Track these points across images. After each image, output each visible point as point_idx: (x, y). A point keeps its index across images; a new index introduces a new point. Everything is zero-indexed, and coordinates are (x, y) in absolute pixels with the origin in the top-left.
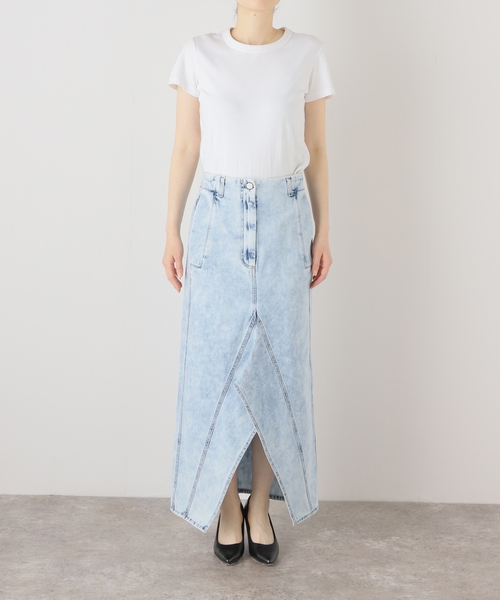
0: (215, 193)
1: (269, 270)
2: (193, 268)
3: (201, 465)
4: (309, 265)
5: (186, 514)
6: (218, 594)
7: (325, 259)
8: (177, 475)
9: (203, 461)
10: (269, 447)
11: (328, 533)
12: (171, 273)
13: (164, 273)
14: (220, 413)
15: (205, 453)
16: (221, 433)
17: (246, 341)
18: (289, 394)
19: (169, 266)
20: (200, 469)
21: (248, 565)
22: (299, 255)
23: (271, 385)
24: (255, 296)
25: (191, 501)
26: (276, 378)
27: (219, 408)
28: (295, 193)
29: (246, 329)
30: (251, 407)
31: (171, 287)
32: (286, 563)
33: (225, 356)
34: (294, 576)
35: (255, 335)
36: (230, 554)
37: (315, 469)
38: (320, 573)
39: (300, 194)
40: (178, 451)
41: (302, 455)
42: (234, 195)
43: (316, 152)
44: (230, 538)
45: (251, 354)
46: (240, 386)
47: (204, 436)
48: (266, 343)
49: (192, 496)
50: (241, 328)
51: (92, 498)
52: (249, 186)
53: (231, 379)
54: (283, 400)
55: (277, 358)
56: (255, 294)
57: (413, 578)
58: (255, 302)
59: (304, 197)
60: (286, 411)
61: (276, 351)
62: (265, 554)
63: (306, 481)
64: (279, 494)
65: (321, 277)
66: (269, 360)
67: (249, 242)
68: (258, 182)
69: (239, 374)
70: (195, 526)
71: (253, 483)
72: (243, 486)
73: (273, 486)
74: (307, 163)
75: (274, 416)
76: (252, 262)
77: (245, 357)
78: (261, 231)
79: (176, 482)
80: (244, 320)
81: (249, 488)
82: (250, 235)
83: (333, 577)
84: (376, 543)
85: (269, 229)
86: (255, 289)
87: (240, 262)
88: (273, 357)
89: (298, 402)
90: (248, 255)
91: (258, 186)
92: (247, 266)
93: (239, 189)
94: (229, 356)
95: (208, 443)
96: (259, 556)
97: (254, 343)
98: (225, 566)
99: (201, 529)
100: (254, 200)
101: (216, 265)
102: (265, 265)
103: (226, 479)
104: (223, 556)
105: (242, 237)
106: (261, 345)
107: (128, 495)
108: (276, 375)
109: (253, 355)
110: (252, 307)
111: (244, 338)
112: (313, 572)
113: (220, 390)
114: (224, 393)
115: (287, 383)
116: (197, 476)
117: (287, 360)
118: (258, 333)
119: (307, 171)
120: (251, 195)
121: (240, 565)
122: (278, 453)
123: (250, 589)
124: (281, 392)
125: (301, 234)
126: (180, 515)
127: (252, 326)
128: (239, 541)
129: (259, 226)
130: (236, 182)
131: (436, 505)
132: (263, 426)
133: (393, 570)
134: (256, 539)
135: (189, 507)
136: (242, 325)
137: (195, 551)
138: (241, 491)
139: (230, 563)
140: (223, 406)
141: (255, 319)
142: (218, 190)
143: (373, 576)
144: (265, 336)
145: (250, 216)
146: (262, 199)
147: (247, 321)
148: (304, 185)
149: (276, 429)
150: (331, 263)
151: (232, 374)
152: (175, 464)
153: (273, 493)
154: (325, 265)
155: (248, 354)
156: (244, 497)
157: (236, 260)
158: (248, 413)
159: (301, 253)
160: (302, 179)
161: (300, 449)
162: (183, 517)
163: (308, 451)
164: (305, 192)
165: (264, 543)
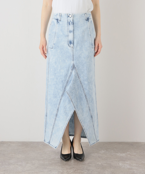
0: (57, 20)
1: (78, 48)
2: (50, 49)
3: (54, 124)
4: (94, 47)
5: (49, 143)
6: (61, 171)
7: (99, 45)
8: (46, 128)
9: (55, 122)
10: (80, 116)
11: (103, 151)
12: (42, 52)
13: (39, 52)
14: (61, 103)
15: (55, 119)
16: (61, 111)
17: (70, 76)
18: (87, 96)
19: (41, 49)
20: (54, 125)
21: (73, 161)
22: (90, 43)
23: (80, 92)
24: (73, 58)
25: (51, 138)
26: (82, 90)
27: (60, 101)
28: (88, 19)
29: (70, 71)
30: (72, 100)
31: (42, 57)
32: (87, 161)
33: (62, 81)
34: (90, 165)
35: (74, 73)
36: (66, 158)
37: (98, 125)
38: (100, 164)
39: (90, 20)
40: (46, 119)
41: (92, 119)
42: (65, 20)
43: (96, 5)
44: (66, 152)
45: (72, 80)
46: (68, 92)
47: (55, 112)
48: (78, 76)
49: (51, 136)
50: (68, 71)
51: (17, 142)
52: (70, 16)
53: (65, 91)
54: (85, 98)
55: (82, 82)
56: (73, 57)
57: (136, 165)
58: (73, 60)
59: (91, 21)
60: (86, 102)
61: (81, 79)
62: (79, 157)
63: (94, 129)
64: (85, 136)
65: (98, 52)
66: (79, 82)
67: (71, 38)
68: (74, 15)
69: (68, 88)
70: (53, 147)
71: (75, 132)
72: (71, 134)
73: (82, 133)
74: (92, 9)
75: (81, 104)
76: (72, 45)
77: (70, 82)
78: (75, 33)
79: (45, 131)
80: (69, 67)
81: (73, 134)
82: (71, 35)
83: (105, 165)
84: (121, 154)
85: (78, 33)
86: (73, 55)
87: (68, 45)
88: (80, 82)
89: (90, 99)
90: (70, 42)
91: (74, 16)
92: (70, 47)
93: (67, 17)
94: (64, 81)
95: (57, 115)
96: (77, 158)
97: (73, 76)
98: (64, 162)
99: (55, 148)
100: (72, 21)
101: (58, 47)
102: (77, 46)
103: (64, 128)
104: (63, 158)
105: (68, 36)
106: (76, 77)
107: (30, 141)
108: (82, 88)
109: (73, 80)
110: (72, 62)
111: (69, 74)
112: (98, 163)
113: (61, 94)
114: (62, 96)
115: (86, 91)
116: (53, 128)
117: (86, 83)
118: (75, 72)
119: (92, 13)
120: (71, 19)
121: (70, 161)
122: (83, 118)
123: (73, 169)
124: (84, 95)
125: (90, 35)
126: (47, 143)
127: (72, 70)
128: (70, 153)
129: (75, 31)
130: (65, 15)
131: (143, 143)
132: (77, 107)
133: (128, 162)
134: (76, 152)
135: (50, 140)
136: (69, 69)
137: (53, 157)
138: (70, 135)
139: (66, 160)
140: (62, 101)
141: (74, 67)
142: (58, 19)
143: (121, 164)
144: (77, 73)
145: (71, 27)
146: (75, 21)
147: (70, 68)
148: (91, 17)
149: (82, 109)
150: (102, 47)
151: (65, 88)
152: (45, 124)
153: (82, 136)
154: (100, 47)
155: (71, 80)
156: (71, 138)
157: (66, 44)
158: (72, 103)
159: (91, 42)
160: (90, 15)
161: (92, 117)
162: (48, 144)
163: (95, 118)
164: (91, 19)
165: (79, 153)
